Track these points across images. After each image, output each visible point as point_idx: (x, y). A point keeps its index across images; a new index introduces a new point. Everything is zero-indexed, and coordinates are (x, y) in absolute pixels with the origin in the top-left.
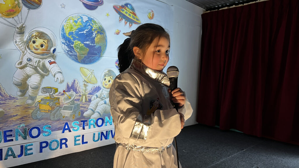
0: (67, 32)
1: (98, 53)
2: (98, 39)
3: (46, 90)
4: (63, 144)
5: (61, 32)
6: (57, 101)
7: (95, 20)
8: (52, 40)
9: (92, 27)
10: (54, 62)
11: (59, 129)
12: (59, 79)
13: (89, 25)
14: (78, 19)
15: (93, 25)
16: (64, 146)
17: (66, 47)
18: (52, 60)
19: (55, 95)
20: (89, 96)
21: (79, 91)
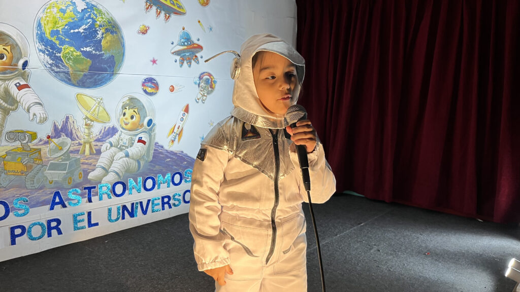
0: (47, 30)
1: (110, 67)
2: (107, 43)
3: (15, 135)
4: (54, 228)
5: (35, 31)
6: (37, 154)
7: (101, 8)
8: (20, 45)
9: (94, 21)
10: (27, 86)
11: (44, 203)
12: (38, 116)
13: (89, 17)
14: (67, 7)
15: (96, 17)
16: (54, 232)
17: (47, 58)
18: (23, 83)
19: (32, 145)
20: (96, 144)
21: (77, 135)
